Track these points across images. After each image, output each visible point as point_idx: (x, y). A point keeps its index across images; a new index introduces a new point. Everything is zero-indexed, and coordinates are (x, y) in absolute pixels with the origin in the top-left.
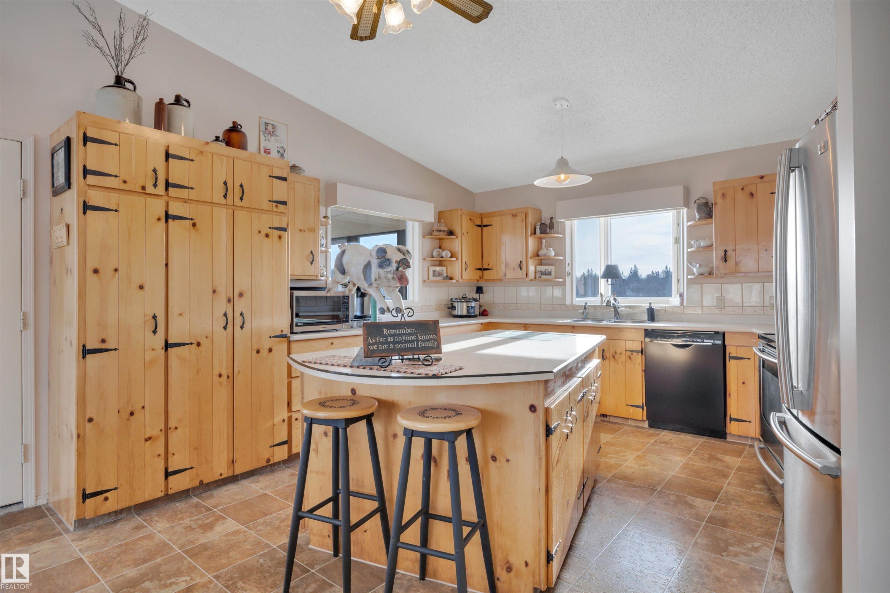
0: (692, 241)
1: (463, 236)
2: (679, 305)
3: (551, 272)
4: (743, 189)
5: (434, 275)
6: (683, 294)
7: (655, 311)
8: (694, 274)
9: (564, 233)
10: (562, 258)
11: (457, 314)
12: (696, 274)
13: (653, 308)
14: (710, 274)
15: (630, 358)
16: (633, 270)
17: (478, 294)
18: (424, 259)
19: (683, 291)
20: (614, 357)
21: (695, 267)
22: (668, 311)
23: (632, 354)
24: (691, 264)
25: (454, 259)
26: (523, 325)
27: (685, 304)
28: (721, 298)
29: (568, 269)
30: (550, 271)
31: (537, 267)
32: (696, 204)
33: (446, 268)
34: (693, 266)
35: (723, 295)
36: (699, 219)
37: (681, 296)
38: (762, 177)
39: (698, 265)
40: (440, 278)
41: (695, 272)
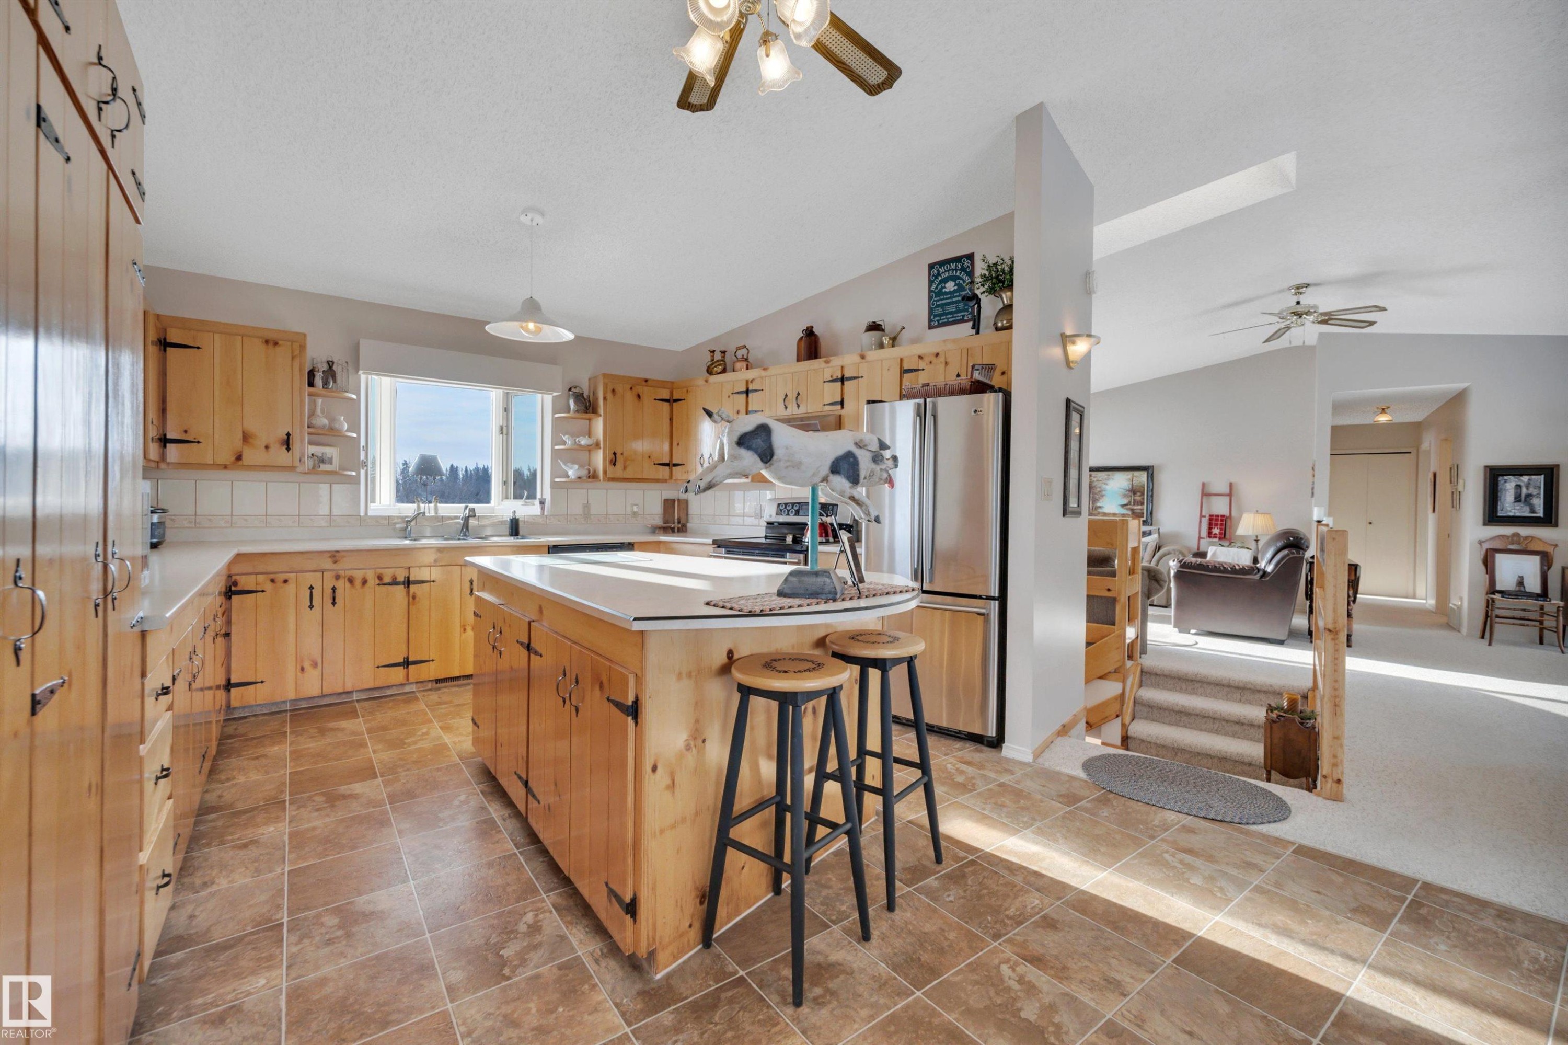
0: (565, 436)
2: (540, 514)
3: (332, 458)
4: (631, 388)
8: (567, 477)
9: (358, 394)
10: (354, 435)
21: (570, 468)
29: (363, 455)
30: (330, 456)
32: (572, 393)
36: (577, 411)
38: (646, 381)
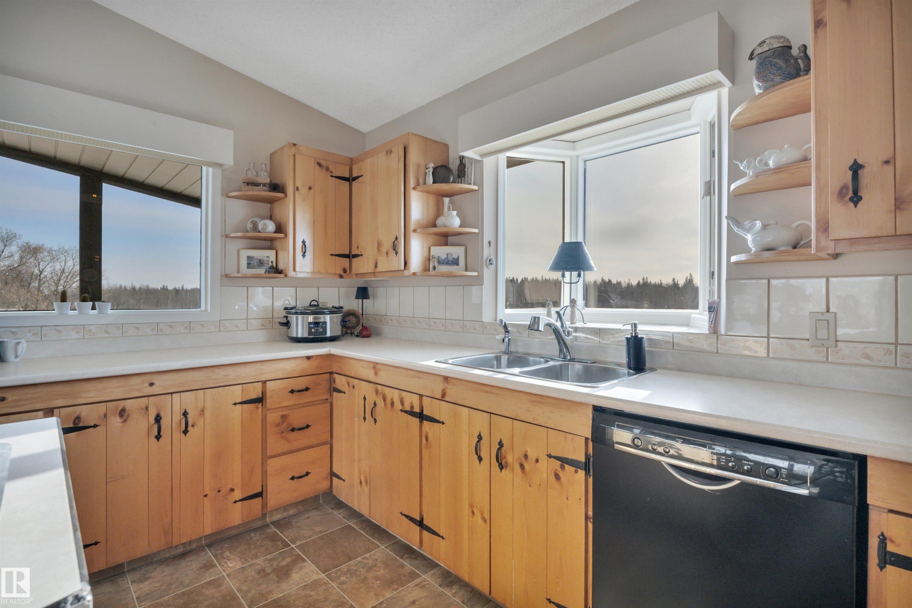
0: (742, 162)
1: (296, 192)
2: (707, 332)
5: (249, 266)
6: (719, 303)
7: (646, 344)
8: (747, 250)
10: (476, 231)
11: (295, 336)
12: (754, 249)
13: (642, 338)
14: (795, 247)
15: (557, 477)
16: (688, 278)
17: (360, 300)
18: (227, 236)
19: (719, 297)
20: (522, 466)
21: (748, 230)
22: (678, 344)
23: (562, 467)
24: (738, 224)
25: (282, 235)
26: (372, 365)
27: (722, 329)
28: (827, 316)
29: (487, 252)
30: (456, 257)
31: (433, 248)
32: (754, 62)
33: (274, 252)
34: (743, 229)
35: (832, 310)
37: (713, 309)
39: (759, 224)
40: (261, 271)
41: (750, 244)
